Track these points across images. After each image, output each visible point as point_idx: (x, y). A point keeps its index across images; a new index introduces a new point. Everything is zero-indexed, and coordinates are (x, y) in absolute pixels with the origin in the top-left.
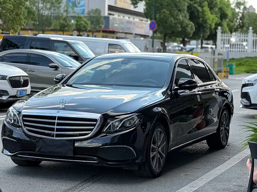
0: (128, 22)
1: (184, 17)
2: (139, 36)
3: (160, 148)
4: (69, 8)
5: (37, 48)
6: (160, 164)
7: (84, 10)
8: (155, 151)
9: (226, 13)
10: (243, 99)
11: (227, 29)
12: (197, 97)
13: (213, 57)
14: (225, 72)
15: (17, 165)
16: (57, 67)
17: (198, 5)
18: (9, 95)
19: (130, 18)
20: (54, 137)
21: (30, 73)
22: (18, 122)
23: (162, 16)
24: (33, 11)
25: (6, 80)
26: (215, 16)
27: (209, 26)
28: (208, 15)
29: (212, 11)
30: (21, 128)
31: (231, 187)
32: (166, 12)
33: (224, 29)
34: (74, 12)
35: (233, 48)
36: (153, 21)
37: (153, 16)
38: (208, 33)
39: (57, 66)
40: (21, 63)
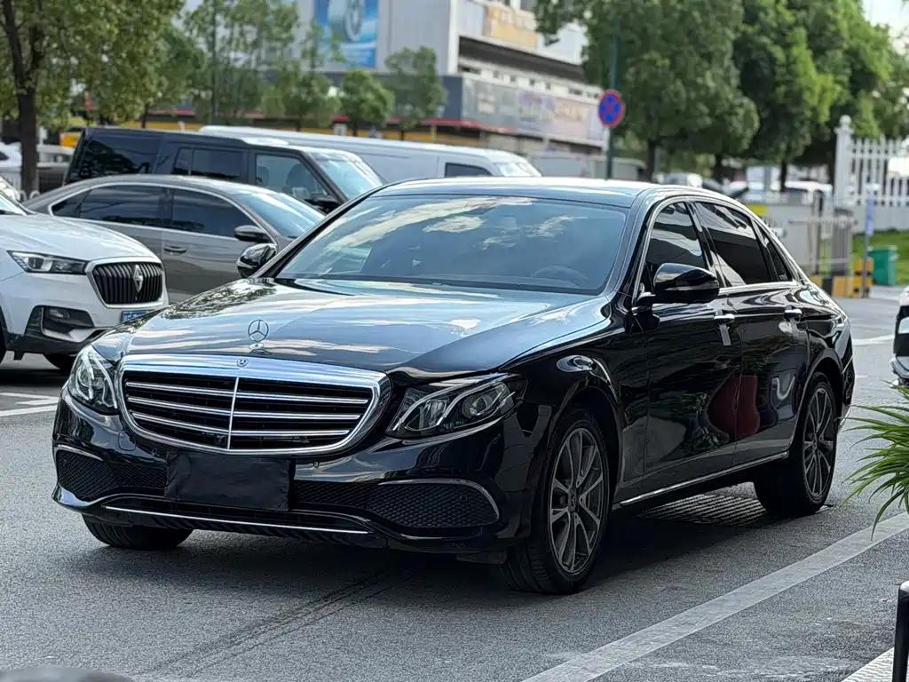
0: (530, 98)
1: (719, 80)
2: (567, 148)
3: (583, 496)
4: (321, 44)
5: (195, 173)
6: (581, 546)
7: (373, 51)
8: (566, 502)
9: (872, 68)
10: (901, 359)
11: (874, 125)
12: (719, 330)
13: (816, 219)
14: (858, 274)
15: (104, 545)
16: (265, 238)
17: (772, 39)
18: (93, 327)
19: (536, 84)
20: (225, 447)
21: (171, 256)
22: (108, 398)
23: (644, 76)
24: (193, 52)
25: (84, 274)
26: (831, 77)
27: (808, 114)
28: (806, 73)
29: (819, 62)
30: (117, 416)
31: (817, 627)
32: (659, 63)
33: (863, 125)
34: (339, 59)
35: (892, 194)
36: (612, 91)
37: (612, 76)
38: (803, 137)
39: (262, 235)
40: (142, 221)
